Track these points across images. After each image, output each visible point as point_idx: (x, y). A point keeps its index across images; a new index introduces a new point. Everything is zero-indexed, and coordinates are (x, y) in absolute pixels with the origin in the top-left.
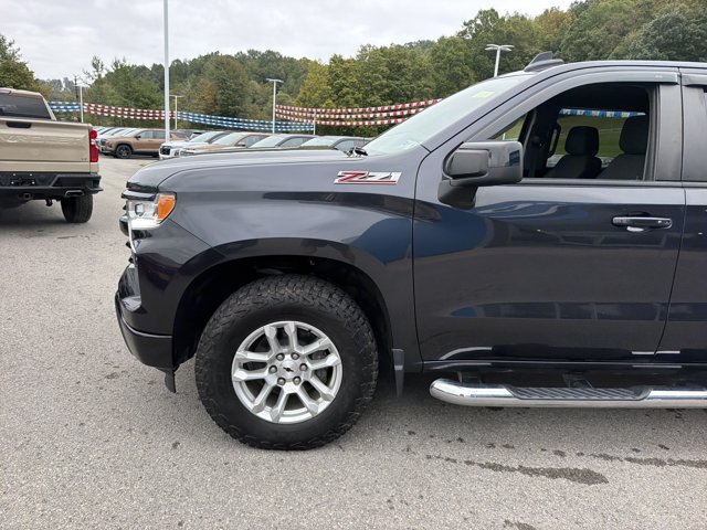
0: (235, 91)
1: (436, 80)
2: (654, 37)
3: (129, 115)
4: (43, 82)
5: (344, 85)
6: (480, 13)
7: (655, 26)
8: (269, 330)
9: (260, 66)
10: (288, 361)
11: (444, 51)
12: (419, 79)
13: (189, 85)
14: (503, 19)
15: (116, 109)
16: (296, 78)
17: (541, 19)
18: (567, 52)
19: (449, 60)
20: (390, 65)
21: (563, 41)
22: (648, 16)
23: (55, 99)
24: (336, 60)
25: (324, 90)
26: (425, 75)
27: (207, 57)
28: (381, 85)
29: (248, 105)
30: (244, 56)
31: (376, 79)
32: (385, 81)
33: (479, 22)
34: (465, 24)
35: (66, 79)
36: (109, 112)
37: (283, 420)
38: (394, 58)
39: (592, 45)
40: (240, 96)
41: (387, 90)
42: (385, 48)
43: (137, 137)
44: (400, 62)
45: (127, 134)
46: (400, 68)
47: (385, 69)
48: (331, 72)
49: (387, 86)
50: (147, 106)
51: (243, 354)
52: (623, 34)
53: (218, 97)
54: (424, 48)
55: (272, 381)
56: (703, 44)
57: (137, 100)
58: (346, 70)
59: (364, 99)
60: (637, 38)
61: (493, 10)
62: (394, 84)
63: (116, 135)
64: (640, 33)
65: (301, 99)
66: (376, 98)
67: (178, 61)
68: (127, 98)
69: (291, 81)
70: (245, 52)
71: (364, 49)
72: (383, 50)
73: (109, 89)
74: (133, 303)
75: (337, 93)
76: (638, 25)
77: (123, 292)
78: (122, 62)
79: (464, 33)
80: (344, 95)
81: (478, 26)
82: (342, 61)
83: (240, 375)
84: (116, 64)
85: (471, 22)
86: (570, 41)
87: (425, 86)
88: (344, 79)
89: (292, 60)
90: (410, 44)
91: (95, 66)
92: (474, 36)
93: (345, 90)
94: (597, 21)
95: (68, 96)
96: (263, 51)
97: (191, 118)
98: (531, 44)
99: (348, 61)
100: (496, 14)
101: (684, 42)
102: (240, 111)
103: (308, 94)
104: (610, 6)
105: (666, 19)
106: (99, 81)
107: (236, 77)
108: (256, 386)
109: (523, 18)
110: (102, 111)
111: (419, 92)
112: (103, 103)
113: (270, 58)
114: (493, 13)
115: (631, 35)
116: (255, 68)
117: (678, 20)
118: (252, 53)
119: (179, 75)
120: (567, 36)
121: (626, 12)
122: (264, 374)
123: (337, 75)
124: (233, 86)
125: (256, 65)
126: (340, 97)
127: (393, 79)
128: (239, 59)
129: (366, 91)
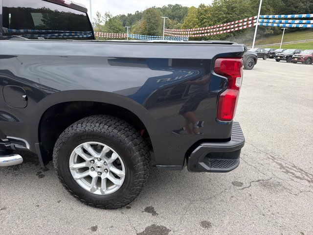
0: (154, 24)
5: (204, 18)
9: (172, 12)
12: (243, 13)
20: (227, 7)
25: (195, 21)
26: (246, 11)
28: (223, 17)
30: (166, 8)
31: (221, 14)
32: (225, 15)
38: (230, 4)
40: (156, 26)
44: (233, 5)
46: (233, 8)
47: (225, 9)
48: (198, 13)
49: (226, 18)
50: (117, 32)
53: (147, 26)
57: (114, 29)
58: (206, 11)
68: (110, 29)
70: (167, 6)
75: (201, 22)
80: (204, 22)
82: (204, 6)
88: (205, 15)
91: (97, 15)
93: (205, 20)
96: (174, 5)
97: (134, 36)
99: (207, 6)
102: (156, 33)
103: (187, 23)
107: (155, 17)
113: (177, 8)
116: (170, 13)
118: (170, 6)
123: (201, 14)
124: (153, 21)
125: (170, 11)
126: (202, 24)
127: (229, 14)
128: (163, 9)
129: (215, 21)
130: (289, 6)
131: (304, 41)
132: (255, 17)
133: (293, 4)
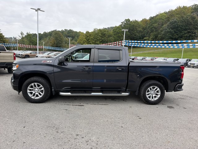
1: (114, 37)
2: (170, 26)
3: (30, 47)
4: (7, 38)
5: (89, 39)
6: (125, 20)
7: (170, 23)
8: (33, 84)
9: (68, 34)
10: (36, 89)
11: (116, 30)
13: (48, 39)
14: (132, 21)
15: (27, 46)
16: (77, 37)
17: (141, 21)
18: (148, 30)
19: (117, 32)
20: (102, 34)
21: (147, 27)
22: (169, 20)
23: (10, 43)
24: (87, 32)
25: (84, 40)
26: (111, 36)
27: (53, 31)
28: (99, 39)
29: (64, 44)
30: (63, 31)
31: (98, 37)
32: (100, 38)
33: (125, 22)
34: (121, 23)
35: (14, 37)
36: (25, 46)
37: (35, 98)
39: (155, 28)
40: (61, 42)
41: (101, 40)
42: (100, 29)
43: (31, 53)
44: (104, 33)
45: (28, 52)
46: (104, 34)
47: (101, 35)
48: (86, 36)
49: (101, 39)
51: (29, 88)
52: (163, 25)
53: (55, 42)
54: (112, 29)
55: (34, 92)
56: (182, 28)
57: (33, 43)
58: (90, 35)
59: (95, 42)
60: (166, 26)
61: (129, 19)
62: (103, 39)
63: (25, 53)
64: (166, 25)
65: (78, 43)
66: (98, 42)
67: (45, 32)
68: (30, 42)
69: (76, 38)
70: (64, 30)
71: (95, 29)
72: (100, 30)
73: (25, 40)
74: (13, 81)
75: (88, 41)
76: (166, 23)
77: (12, 80)
78: (29, 33)
79: (121, 25)
80: (90, 41)
81: (125, 23)
82: (89, 33)
83: (28, 91)
84: (27, 34)
85: (123, 22)
86: (149, 27)
87: (111, 39)
88: (90, 37)
89: (76, 32)
90: (108, 28)
91: (21, 34)
92: (124, 26)
93: (90, 40)
94: (156, 22)
95: (14, 42)
96: (69, 30)
97: (47, 48)
98: (139, 28)
99: (91, 33)
100: (130, 20)
101: (178, 27)
103: (80, 41)
104: (159, 18)
105: (173, 22)
106: (23, 38)
107: (60, 37)
108: (31, 93)
109: (137, 21)
110: (23, 46)
111: (110, 41)
112: (23, 44)
113: (71, 31)
114: (129, 20)
115: (164, 25)
116: (66, 34)
117: (176, 22)
118: (66, 30)
119: (45, 36)
120: (148, 26)
121: (163, 20)
122: (33, 91)
123: (88, 36)
124: (59, 39)
125: (66, 33)
126: (88, 42)
127: (102, 37)
128: (62, 32)
129: (96, 40)
130: (132, 34)
131: (141, 52)
132: (122, 41)
133: (133, 33)
